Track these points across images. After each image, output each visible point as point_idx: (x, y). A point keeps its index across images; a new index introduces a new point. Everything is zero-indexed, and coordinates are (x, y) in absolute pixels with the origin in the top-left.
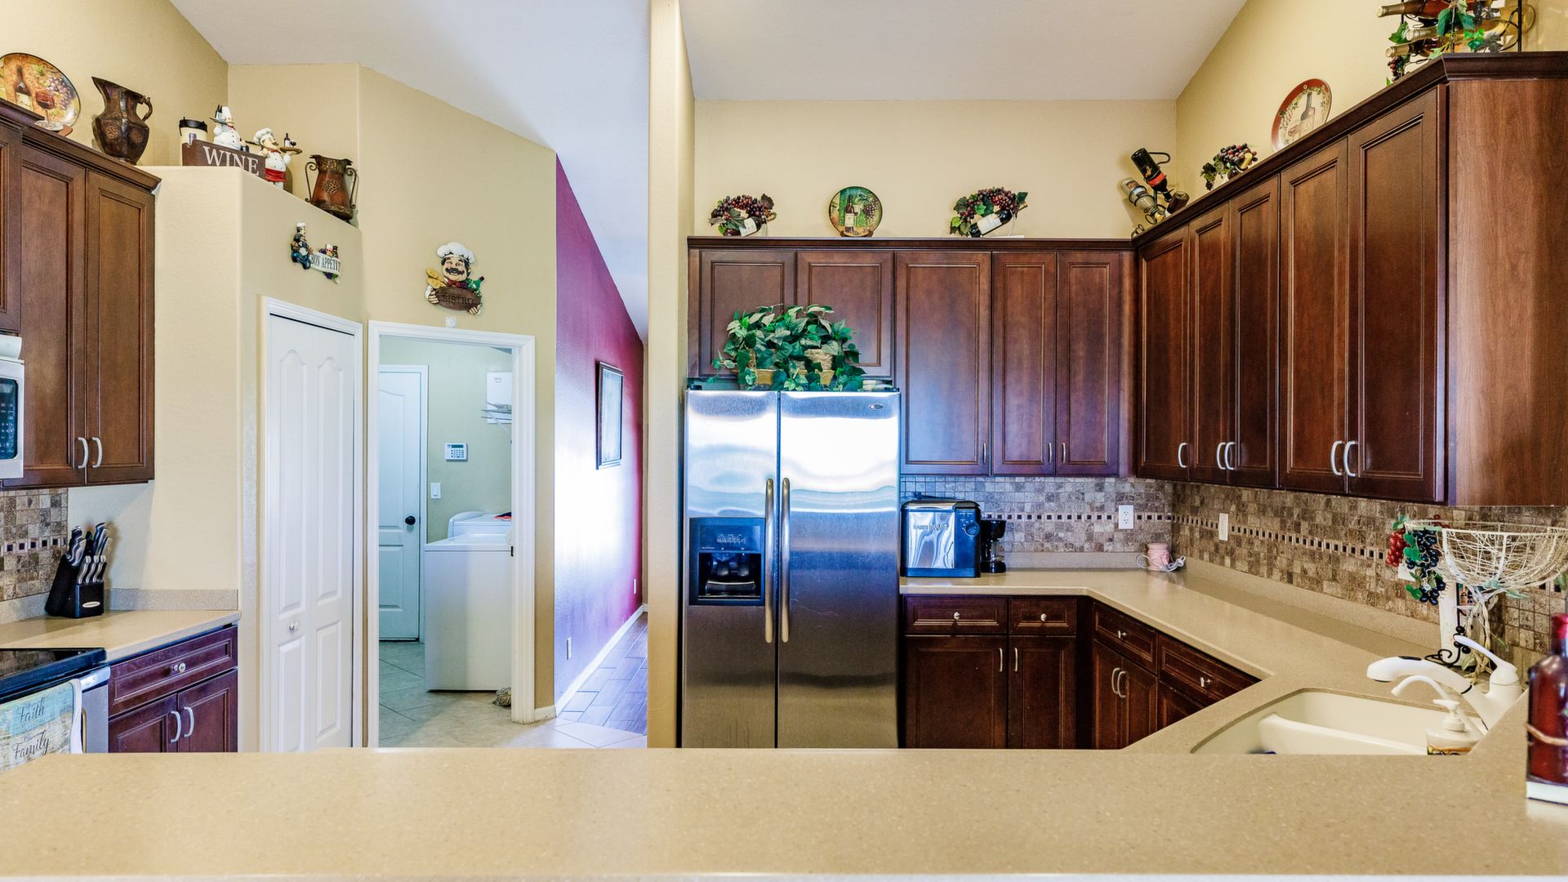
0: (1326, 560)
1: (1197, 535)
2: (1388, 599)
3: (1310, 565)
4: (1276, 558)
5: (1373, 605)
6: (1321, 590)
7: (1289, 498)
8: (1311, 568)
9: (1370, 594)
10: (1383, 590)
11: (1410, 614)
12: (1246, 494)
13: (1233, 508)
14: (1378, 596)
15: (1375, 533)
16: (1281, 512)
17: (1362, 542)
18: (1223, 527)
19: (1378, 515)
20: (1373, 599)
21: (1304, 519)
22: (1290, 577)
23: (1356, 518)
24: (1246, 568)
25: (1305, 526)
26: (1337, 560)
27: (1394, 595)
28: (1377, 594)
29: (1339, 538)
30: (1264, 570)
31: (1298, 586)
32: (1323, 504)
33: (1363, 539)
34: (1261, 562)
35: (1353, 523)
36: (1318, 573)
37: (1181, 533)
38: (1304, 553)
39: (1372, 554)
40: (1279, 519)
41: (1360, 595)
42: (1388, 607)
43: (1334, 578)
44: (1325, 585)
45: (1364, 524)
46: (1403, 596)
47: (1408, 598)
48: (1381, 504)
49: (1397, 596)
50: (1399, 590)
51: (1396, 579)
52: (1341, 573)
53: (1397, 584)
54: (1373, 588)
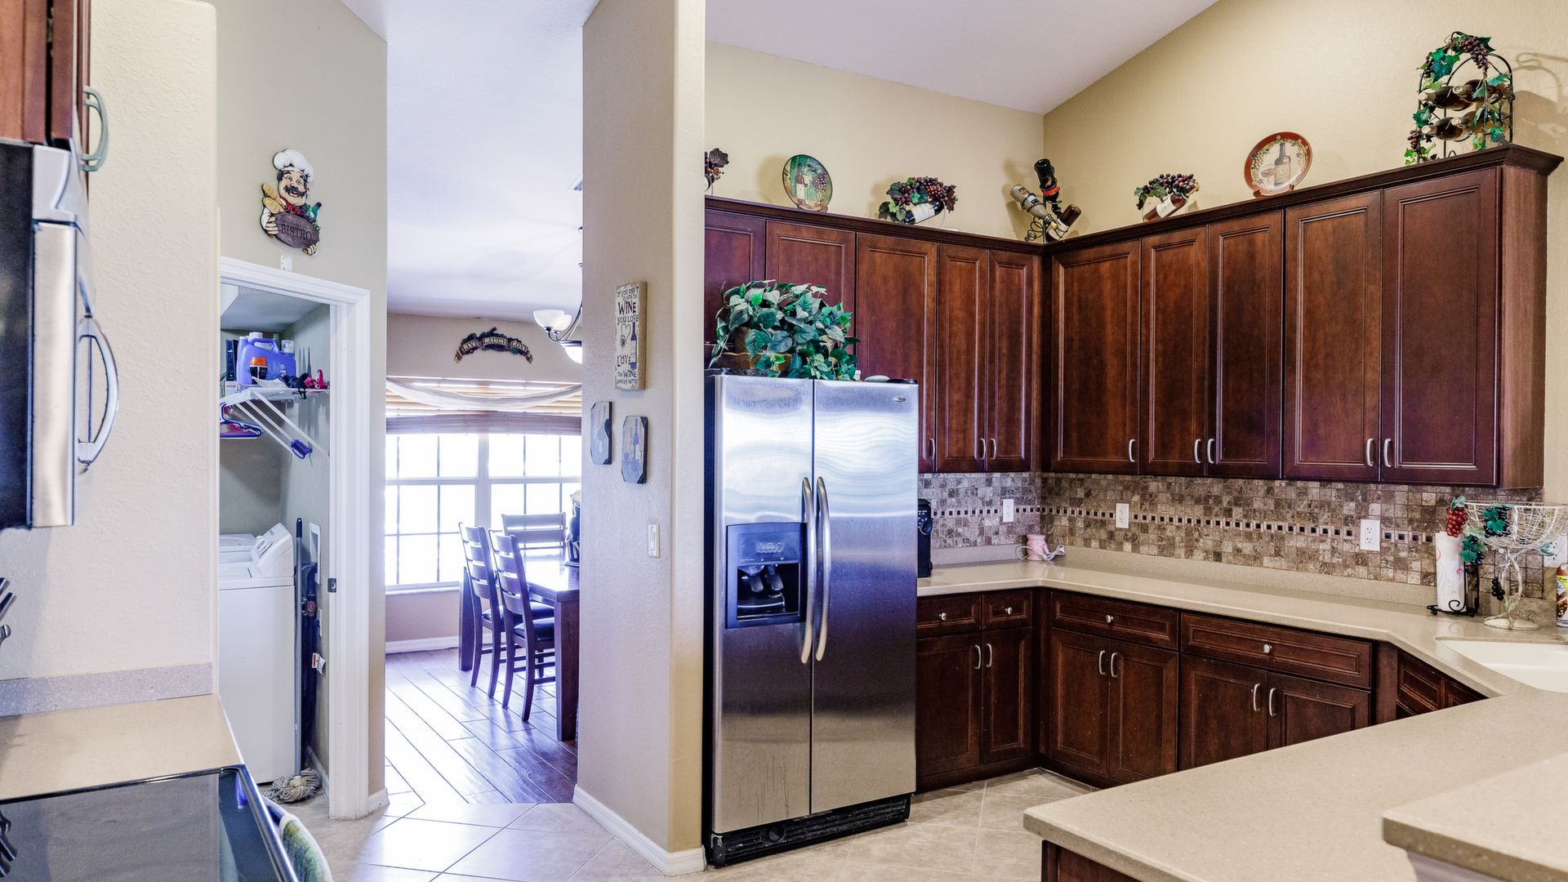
0: (1267, 539)
1: (1080, 524)
2: (1346, 566)
3: (1245, 544)
4: (1197, 540)
5: (1327, 573)
6: (1261, 565)
7: (1216, 487)
8: (1247, 548)
9: (1324, 564)
11: (1373, 577)
12: (1154, 485)
13: (1136, 498)
14: (1333, 566)
15: (1330, 514)
16: (1204, 500)
17: (1314, 522)
18: (1123, 516)
19: (1334, 499)
20: (1327, 568)
21: (1236, 505)
22: (1218, 557)
23: (1305, 502)
24: (1156, 551)
25: (1237, 512)
26: (1283, 538)
27: (1354, 563)
28: (1333, 564)
29: (1284, 519)
30: (1181, 552)
31: (1229, 562)
32: (1262, 492)
33: (1315, 519)
34: (1177, 544)
35: (1302, 507)
36: (1256, 551)
37: (1055, 523)
38: (1239, 534)
39: (1325, 531)
40: (1202, 506)
41: (1311, 566)
42: (1346, 574)
43: (1277, 554)
44: (1266, 560)
45: (1316, 507)
46: (1365, 563)
47: (1370, 564)
48: (1338, 490)
49: (1357, 563)
50: (1361, 559)
51: (1357, 550)
52: (1286, 549)
53: (1357, 555)
54: (1327, 559)
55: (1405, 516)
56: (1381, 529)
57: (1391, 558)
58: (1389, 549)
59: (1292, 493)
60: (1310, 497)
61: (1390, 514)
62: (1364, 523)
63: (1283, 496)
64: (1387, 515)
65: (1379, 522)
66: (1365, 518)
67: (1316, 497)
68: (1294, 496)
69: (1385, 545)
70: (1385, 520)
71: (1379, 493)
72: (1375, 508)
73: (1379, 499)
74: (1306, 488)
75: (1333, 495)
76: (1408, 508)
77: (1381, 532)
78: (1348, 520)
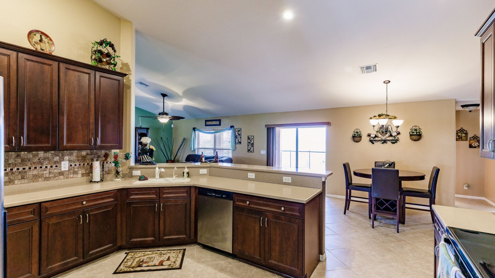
2: (55, 177)
5: (47, 180)
6: (14, 184)
9: (46, 178)
10: (53, 175)
11: (66, 178)
14: (50, 178)
15: (48, 161)
17: (41, 165)
20: (47, 179)
23: (37, 158)
26: (26, 172)
27: (58, 175)
28: (50, 177)
29: (26, 165)
33: (42, 164)
39: (46, 167)
41: (40, 179)
42: (55, 179)
43: (23, 178)
44: (16, 182)
45: (42, 160)
46: (63, 175)
47: (64, 175)
48: (52, 153)
49: (60, 175)
50: (61, 173)
51: (60, 171)
52: (28, 176)
53: (60, 172)
54: (47, 176)
55: (77, 159)
56: (69, 164)
57: (72, 171)
58: (72, 169)
59: (30, 156)
60: (39, 157)
61: (72, 159)
62: (63, 163)
63: (26, 157)
64: (70, 159)
65: (68, 162)
66: (62, 161)
67: (42, 156)
68: (31, 156)
69: (70, 168)
70: (70, 161)
71: (68, 153)
72: (67, 158)
73: (68, 155)
74: (38, 154)
75: (50, 155)
76: (77, 157)
77: (69, 165)
78: (55, 162)
